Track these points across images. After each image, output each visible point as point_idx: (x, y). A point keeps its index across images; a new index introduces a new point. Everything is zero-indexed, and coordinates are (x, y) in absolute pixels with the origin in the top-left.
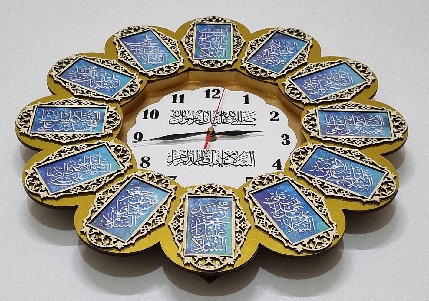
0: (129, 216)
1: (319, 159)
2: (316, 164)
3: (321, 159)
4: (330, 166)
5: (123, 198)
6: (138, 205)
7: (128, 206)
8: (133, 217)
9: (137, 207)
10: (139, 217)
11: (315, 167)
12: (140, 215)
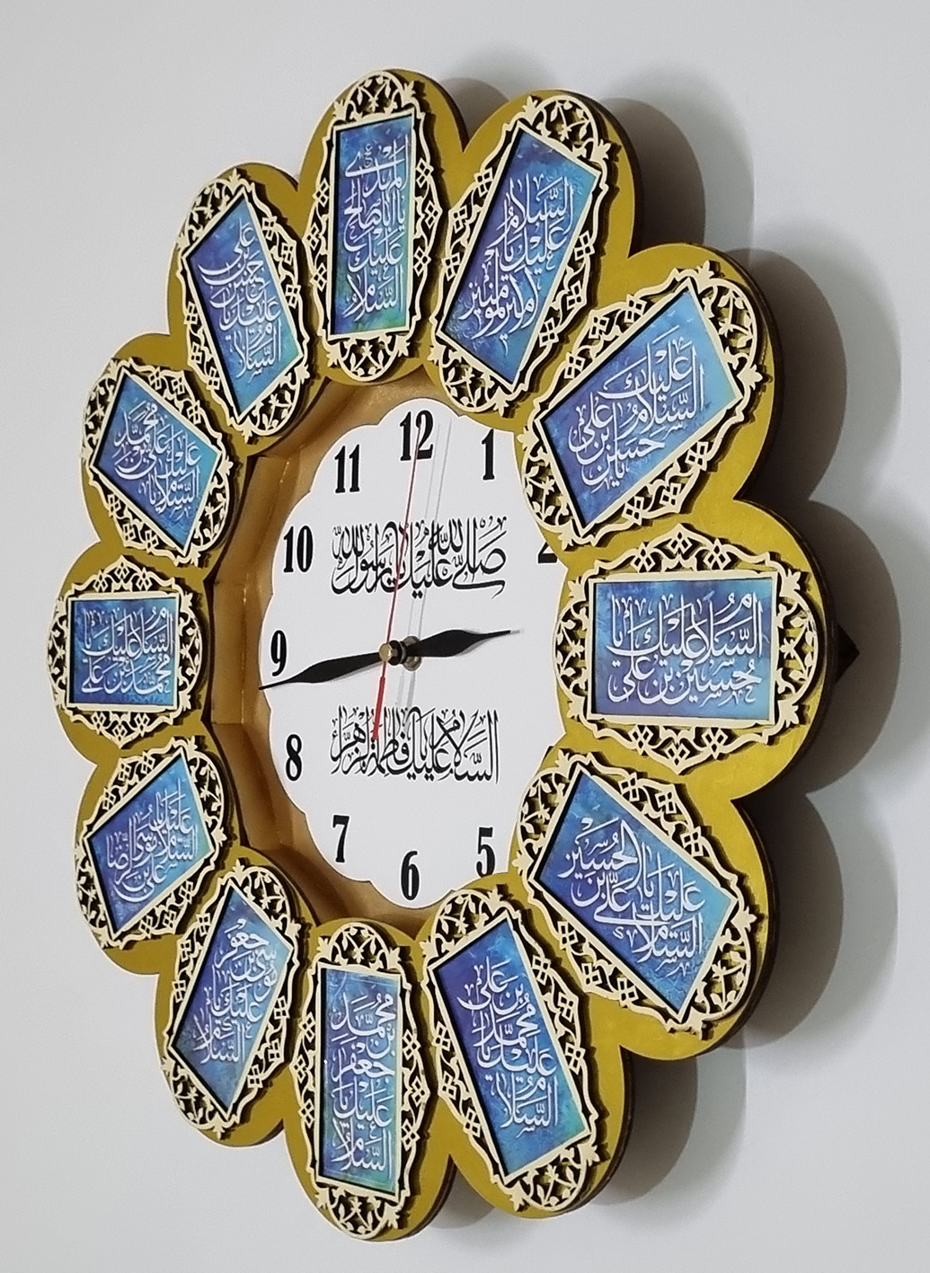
0: (233, 1022)
1: (584, 821)
2: (577, 842)
3: (588, 820)
4: (607, 856)
5: (222, 956)
6: (245, 987)
7: (231, 986)
8: (239, 1029)
9: (243, 991)
10: (248, 1028)
11: (575, 857)
12: (252, 1023)
